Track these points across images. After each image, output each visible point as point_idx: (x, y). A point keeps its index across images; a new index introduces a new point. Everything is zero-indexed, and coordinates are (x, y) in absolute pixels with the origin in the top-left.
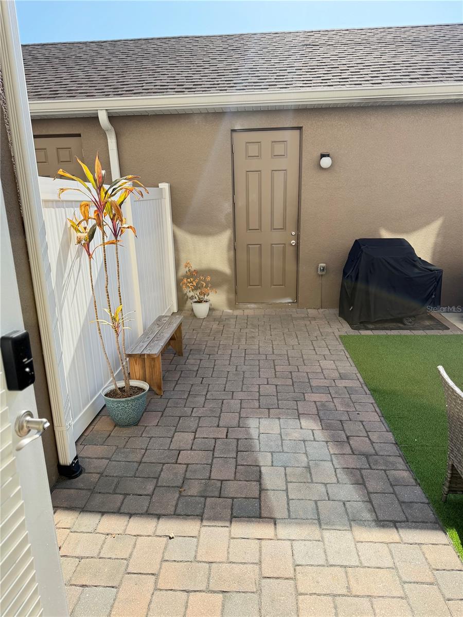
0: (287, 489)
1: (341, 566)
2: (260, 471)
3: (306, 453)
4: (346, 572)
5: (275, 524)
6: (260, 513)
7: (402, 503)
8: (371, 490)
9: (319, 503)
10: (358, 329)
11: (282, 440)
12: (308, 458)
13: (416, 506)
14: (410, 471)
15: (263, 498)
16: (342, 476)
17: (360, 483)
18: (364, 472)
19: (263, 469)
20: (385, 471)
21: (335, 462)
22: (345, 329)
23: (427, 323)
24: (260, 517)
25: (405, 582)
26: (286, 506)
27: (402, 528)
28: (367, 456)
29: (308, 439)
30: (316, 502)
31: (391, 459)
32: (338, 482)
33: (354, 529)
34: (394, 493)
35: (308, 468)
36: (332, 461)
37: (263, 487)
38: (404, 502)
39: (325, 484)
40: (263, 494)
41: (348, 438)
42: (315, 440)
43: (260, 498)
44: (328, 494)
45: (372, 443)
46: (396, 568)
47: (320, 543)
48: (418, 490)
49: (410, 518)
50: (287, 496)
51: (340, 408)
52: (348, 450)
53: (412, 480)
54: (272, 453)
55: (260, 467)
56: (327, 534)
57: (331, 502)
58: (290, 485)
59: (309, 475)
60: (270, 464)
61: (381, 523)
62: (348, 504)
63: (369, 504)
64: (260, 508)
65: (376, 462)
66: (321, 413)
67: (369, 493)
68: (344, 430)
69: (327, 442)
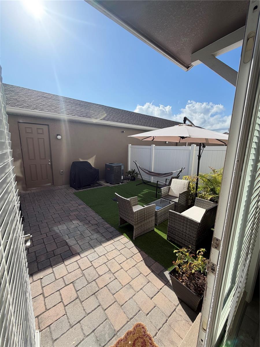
0: (78, 243)
1: (103, 255)
2: (66, 242)
3: (79, 230)
4: (105, 256)
5: (79, 254)
6: (72, 254)
7: (110, 232)
8: (102, 233)
9: (89, 242)
10: (78, 190)
11: (69, 230)
12: (80, 231)
13: (114, 232)
14: (109, 224)
15: (71, 249)
16: (92, 232)
17: (98, 232)
18: (97, 229)
19: (66, 241)
20: (103, 226)
21: (89, 229)
22: (74, 190)
23: (96, 185)
24: (73, 255)
25: (119, 250)
26: (80, 248)
27: (114, 238)
28: (97, 224)
29: (77, 226)
30: (88, 242)
31: (103, 223)
32: (92, 234)
33: (102, 244)
34: (108, 231)
35: (81, 234)
36: (88, 229)
37: (69, 246)
38: (111, 232)
39: (89, 237)
40: (70, 248)
41: (89, 221)
42: (80, 226)
43: (70, 249)
44: (91, 239)
45: (96, 220)
46: (116, 248)
47: (95, 252)
48: (113, 228)
49: (114, 235)
50: (79, 245)
51: (83, 214)
52: (91, 225)
53: (110, 226)
54: (67, 235)
55: (65, 240)
56: (95, 249)
57: (93, 240)
58: (78, 242)
59: (83, 236)
60: (68, 238)
61: (108, 240)
62: (97, 239)
63: (103, 236)
64: (72, 252)
65: (100, 225)
66: (78, 217)
67: (101, 234)
68: (87, 220)
69: (84, 225)
